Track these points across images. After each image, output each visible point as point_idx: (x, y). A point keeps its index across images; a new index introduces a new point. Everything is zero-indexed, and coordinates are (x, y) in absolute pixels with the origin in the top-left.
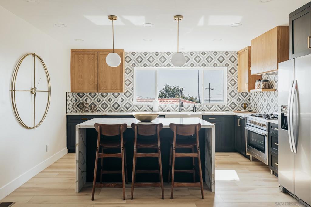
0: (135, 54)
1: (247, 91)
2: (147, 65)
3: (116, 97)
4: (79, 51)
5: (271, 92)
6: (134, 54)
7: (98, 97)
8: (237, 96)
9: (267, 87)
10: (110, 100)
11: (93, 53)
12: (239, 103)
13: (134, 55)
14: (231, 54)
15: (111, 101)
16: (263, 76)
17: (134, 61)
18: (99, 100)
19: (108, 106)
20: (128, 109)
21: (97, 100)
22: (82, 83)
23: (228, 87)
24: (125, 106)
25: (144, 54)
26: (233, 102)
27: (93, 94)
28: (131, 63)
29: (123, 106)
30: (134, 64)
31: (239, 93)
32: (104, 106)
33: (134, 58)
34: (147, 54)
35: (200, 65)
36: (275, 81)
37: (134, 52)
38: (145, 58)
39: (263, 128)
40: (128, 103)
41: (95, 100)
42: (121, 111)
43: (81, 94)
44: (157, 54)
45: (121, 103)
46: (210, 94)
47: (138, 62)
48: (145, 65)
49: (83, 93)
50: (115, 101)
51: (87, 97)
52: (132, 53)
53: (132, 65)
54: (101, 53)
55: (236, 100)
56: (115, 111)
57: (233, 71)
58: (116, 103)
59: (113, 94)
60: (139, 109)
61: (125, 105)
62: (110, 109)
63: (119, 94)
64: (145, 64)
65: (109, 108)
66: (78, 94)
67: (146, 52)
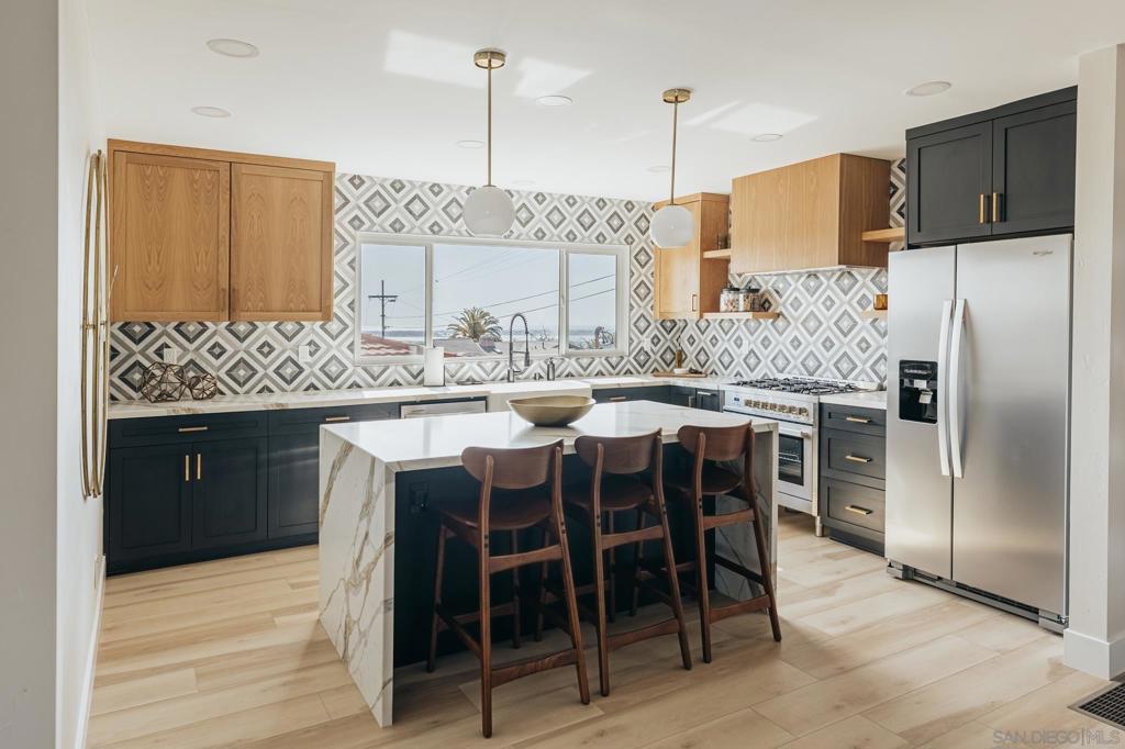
0: (363, 182)
1: (696, 316)
2: (403, 226)
3: (289, 339)
4: (149, 151)
5: (761, 320)
6: (357, 182)
7: (217, 339)
8: (652, 331)
9: (756, 306)
10: (266, 349)
11: (214, 164)
12: (655, 349)
13: (357, 187)
14: (640, 209)
15: (269, 353)
16: (734, 279)
17: (360, 208)
18: (217, 351)
19: (255, 372)
20: (333, 380)
21: (210, 351)
22: (161, 285)
23: (631, 305)
24: (322, 369)
25: (392, 185)
26: (642, 348)
27: (192, 328)
28: (347, 213)
29: (316, 369)
30: (356, 217)
31: (656, 321)
32: (242, 372)
33: (357, 197)
34: (403, 187)
35: (563, 236)
36: (777, 292)
37: (359, 178)
38: (395, 201)
39: (802, 418)
40: (334, 357)
41: (204, 351)
42: (307, 389)
43: (137, 329)
44: (436, 189)
45: (309, 359)
46: (383, 316)
47: (373, 212)
48: (397, 226)
49: (148, 324)
50: (283, 352)
51: (164, 339)
52: (351, 180)
53: (351, 222)
54: (245, 168)
55: (649, 339)
56: (283, 390)
57: (643, 258)
58: (290, 359)
59: (277, 327)
60: (375, 379)
61: (324, 366)
62: (266, 382)
63: (302, 327)
64: (397, 220)
65: (260, 381)
66: (121, 329)
67: (400, 181)
